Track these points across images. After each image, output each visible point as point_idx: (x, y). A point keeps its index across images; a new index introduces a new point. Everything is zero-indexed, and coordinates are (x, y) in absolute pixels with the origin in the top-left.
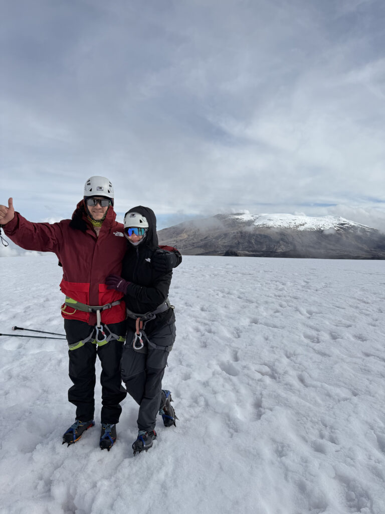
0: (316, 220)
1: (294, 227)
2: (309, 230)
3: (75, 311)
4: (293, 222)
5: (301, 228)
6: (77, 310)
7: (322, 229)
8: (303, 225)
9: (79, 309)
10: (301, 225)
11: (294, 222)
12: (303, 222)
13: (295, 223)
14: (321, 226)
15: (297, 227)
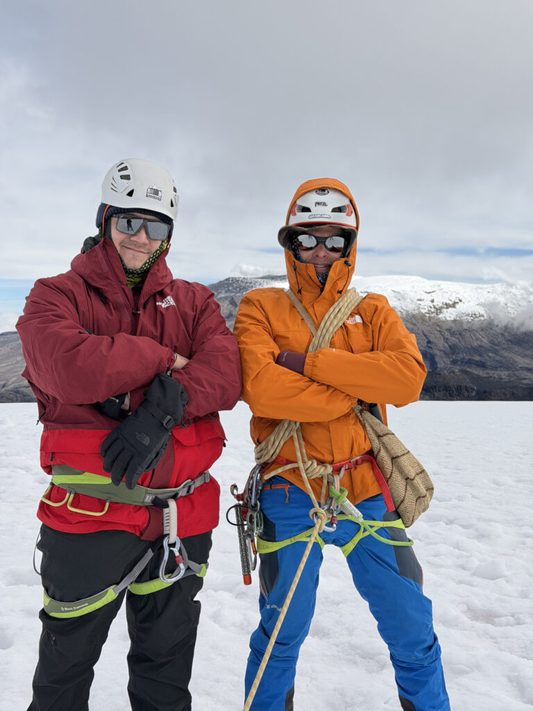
0: (485, 292)
1: (429, 312)
2: (470, 319)
3: (107, 505)
5: (449, 315)
6: (111, 503)
8: (454, 305)
9: (116, 500)
10: (448, 306)
11: (429, 297)
12: (454, 299)
13: (433, 301)
15: (439, 310)
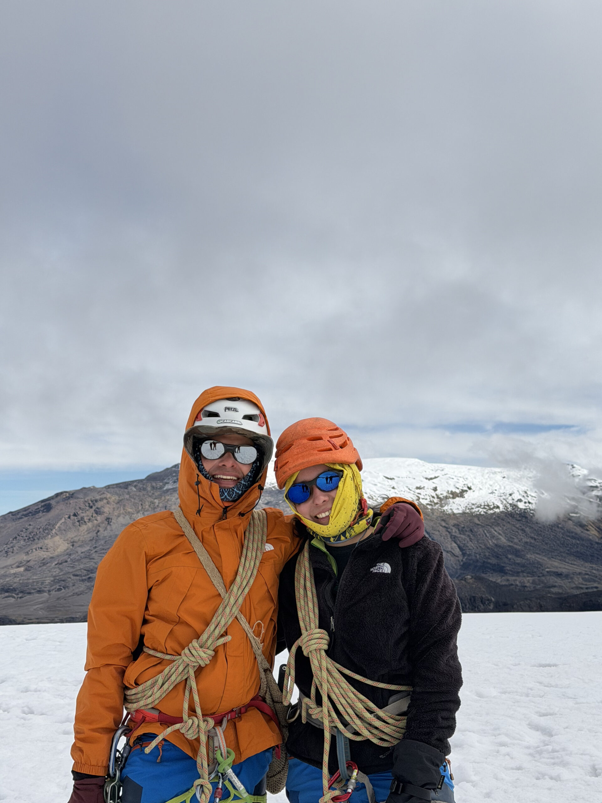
0: (499, 477)
1: (432, 503)
2: (482, 511)
4: (430, 485)
5: (456, 507)
7: (521, 505)
8: (461, 494)
12: (461, 486)
14: (516, 496)
15: (442, 500)
